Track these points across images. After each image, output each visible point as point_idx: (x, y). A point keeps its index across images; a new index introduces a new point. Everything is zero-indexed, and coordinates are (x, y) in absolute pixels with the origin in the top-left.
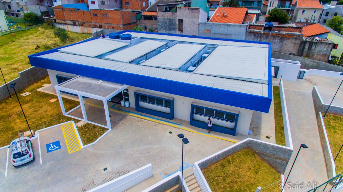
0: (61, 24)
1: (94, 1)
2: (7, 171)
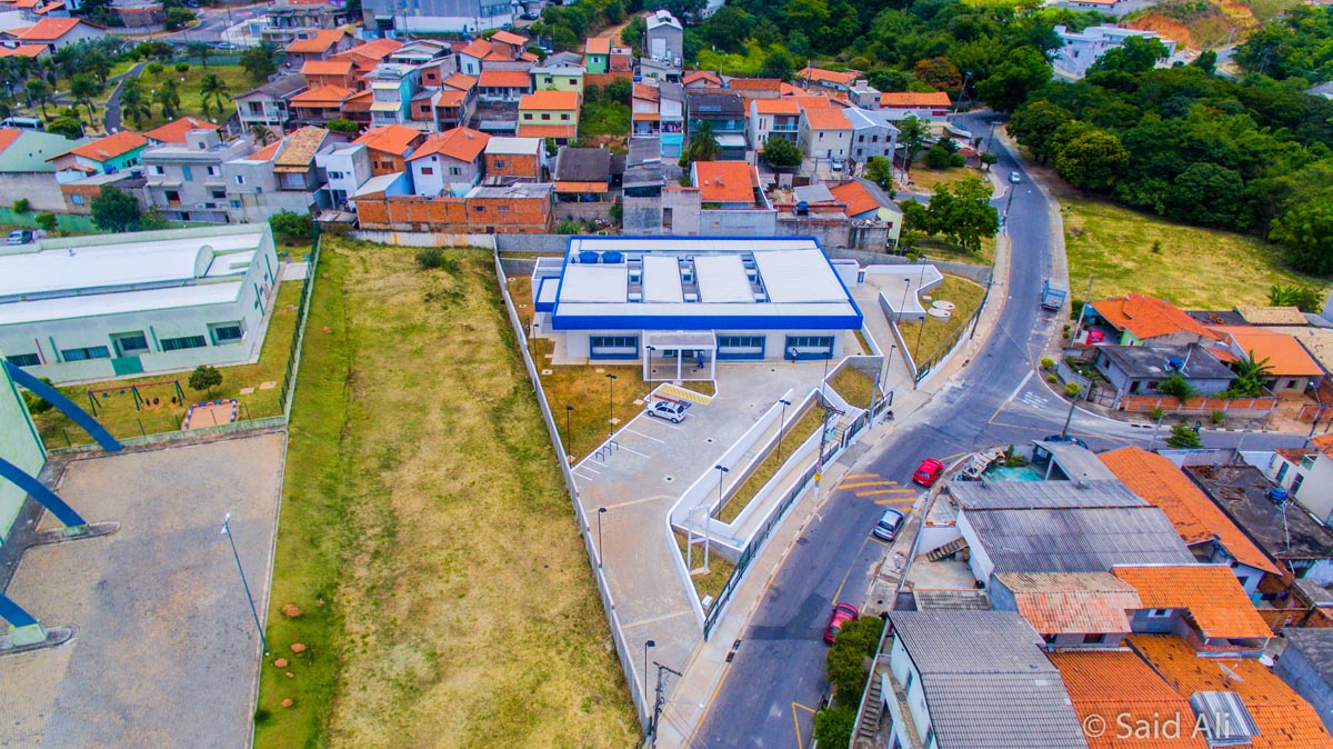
1: (431, 169)
2: (674, 427)
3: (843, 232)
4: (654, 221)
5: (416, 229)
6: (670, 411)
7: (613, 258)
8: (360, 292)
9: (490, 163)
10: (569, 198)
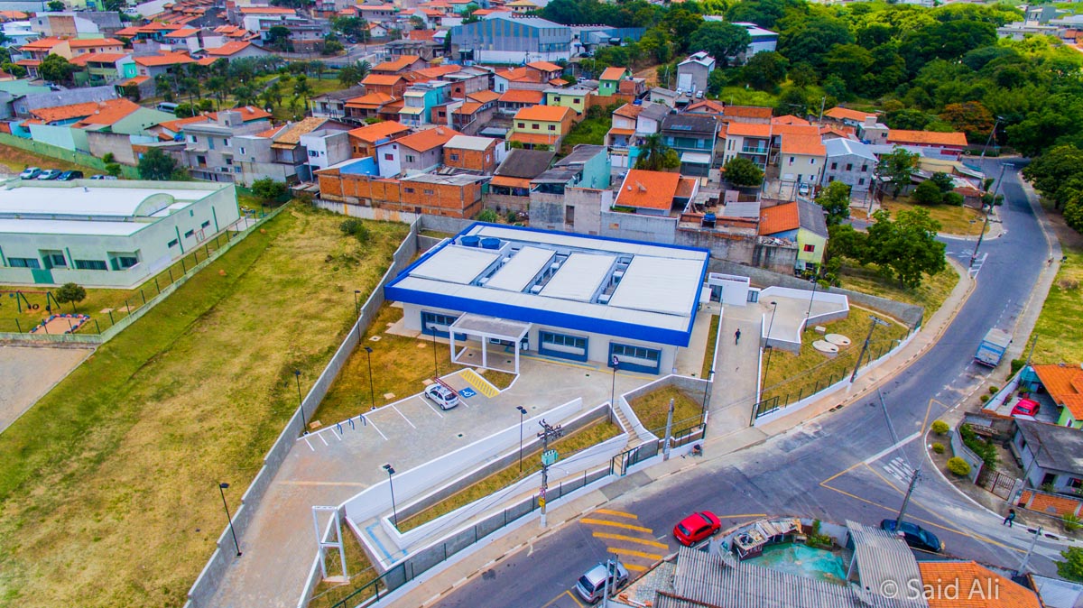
0: (332, 201)
1: (392, 156)
2: (439, 414)
3: (747, 248)
4: (557, 217)
5: (361, 203)
6: (440, 396)
7: (493, 244)
8: (283, 247)
9: (447, 155)
10: (503, 190)
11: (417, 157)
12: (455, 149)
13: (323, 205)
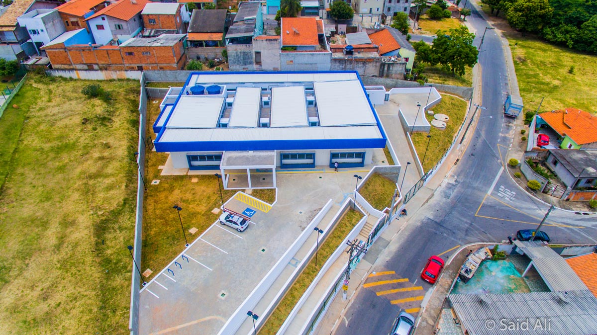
0: (64, 70)
1: (102, 26)
2: (238, 236)
3: (376, 66)
4: (249, 61)
5: (90, 68)
6: (235, 223)
7: (215, 90)
8: (39, 117)
9: (146, 20)
10: (198, 44)
11: (124, 25)
12: (151, 15)
13: (57, 74)
